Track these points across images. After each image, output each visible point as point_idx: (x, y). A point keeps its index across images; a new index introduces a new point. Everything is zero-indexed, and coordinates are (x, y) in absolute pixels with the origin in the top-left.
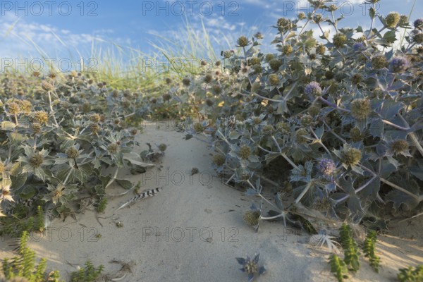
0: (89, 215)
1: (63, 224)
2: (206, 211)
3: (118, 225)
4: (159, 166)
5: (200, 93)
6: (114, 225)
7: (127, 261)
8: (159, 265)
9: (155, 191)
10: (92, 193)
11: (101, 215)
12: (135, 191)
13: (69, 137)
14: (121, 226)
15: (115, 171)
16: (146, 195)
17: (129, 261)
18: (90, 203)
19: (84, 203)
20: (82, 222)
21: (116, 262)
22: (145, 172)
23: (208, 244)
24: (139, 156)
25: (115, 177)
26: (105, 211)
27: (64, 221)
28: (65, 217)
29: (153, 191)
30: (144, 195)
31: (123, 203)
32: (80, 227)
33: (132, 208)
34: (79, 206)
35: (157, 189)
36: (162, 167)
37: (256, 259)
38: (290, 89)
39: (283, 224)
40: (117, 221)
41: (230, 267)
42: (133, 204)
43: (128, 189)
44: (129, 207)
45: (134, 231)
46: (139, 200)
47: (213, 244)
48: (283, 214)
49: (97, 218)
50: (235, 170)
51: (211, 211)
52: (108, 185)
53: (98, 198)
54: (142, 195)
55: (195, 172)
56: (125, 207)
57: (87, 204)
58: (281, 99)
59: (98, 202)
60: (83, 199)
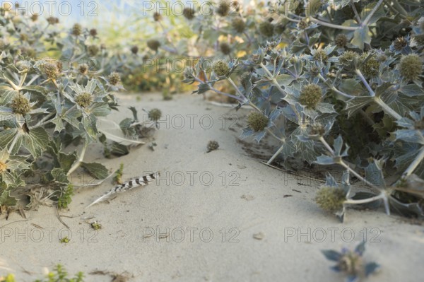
0: (44, 212)
1: (5, 222)
2: (243, 197)
3: (92, 226)
4: (150, 144)
5: (210, 34)
6: (87, 227)
7: (119, 272)
8: (173, 277)
9: (149, 178)
10: (47, 182)
11: (63, 212)
12: (116, 180)
13: (11, 86)
14: (99, 227)
15: (81, 151)
16: (134, 184)
17: (123, 271)
18: (45, 194)
19: (37, 195)
20: (35, 221)
21: (101, 273)
22: (127, 153)
23: (257, 242)
24: (118, 127)
25: (81, 160)
26: (69, 206)
27: (7, 218)
28: (8, 213)
29: (145, 178)
30: (131, 183)
31: (98, 197)
32: (33, 227)
33: (113, 203)
34: (28, 199)
35: (152, 176)
36: (155, 145)
37: (360, 249)
38: (373, 7)
39: (385, 212)
40: (91, 221)
41: (307, 271)
42: (113, 197)
43: (102, 178)
44: (108, 203)
45: (121, 234)
46: (123, 190)
47: (266, 241)
48: (384, 195)
49: (59, 217)
50: (283, 140)
51: (252, 198)
52: (71, 171)
53: (56, 187)
54: (127, 184)
55: (213, 147)
56: (101, 202)
57: (41, 196)
58: (359, 24)
59: (58, 193)
60: (34, 189)
